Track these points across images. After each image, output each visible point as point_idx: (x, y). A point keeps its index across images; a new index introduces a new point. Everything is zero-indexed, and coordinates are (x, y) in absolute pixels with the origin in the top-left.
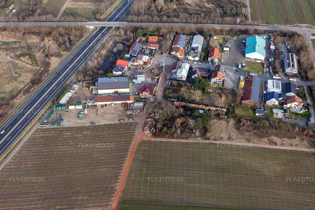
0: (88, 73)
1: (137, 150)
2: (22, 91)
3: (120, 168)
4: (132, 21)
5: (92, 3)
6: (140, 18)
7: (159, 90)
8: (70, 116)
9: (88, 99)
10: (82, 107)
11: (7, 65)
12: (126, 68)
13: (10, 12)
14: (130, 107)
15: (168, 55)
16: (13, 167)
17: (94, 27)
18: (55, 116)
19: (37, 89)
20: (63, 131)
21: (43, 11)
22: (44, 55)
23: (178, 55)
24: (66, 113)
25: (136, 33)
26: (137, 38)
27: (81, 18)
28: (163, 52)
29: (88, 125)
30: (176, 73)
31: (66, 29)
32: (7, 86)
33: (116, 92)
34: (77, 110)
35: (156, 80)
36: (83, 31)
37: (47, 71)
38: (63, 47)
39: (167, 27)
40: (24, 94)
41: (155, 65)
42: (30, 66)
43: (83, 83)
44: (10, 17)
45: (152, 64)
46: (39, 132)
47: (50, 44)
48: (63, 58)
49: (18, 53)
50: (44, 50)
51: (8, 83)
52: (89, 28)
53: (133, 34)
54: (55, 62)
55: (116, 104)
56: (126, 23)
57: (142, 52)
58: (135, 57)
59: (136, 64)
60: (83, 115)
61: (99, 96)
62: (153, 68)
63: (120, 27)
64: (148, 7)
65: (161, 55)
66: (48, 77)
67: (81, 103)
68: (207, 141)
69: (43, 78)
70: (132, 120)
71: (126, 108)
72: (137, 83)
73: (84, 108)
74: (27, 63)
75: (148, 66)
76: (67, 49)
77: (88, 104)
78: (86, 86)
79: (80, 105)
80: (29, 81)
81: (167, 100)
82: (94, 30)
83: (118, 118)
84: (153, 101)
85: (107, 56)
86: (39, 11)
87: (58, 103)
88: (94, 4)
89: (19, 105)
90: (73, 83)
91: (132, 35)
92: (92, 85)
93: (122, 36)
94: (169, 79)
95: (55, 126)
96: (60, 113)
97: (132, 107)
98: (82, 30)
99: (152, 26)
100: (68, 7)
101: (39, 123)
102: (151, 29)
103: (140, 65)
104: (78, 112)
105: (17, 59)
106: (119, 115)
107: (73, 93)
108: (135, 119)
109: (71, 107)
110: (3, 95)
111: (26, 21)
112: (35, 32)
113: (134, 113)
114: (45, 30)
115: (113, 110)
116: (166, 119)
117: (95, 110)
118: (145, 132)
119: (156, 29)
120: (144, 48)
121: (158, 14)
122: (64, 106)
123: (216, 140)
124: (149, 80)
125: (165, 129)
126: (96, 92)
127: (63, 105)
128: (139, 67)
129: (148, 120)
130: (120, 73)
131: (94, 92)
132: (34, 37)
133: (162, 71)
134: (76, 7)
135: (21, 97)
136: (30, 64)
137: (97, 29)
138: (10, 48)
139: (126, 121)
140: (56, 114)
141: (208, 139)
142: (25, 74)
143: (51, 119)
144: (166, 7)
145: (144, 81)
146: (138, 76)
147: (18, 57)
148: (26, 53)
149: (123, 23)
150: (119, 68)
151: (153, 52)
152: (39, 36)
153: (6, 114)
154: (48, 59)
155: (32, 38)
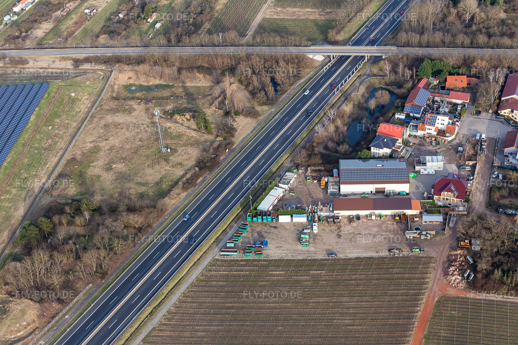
0: (316, 149)
1: (435, 316)
2: (180, 183)
4: (407, 45)
5: (317, 8)
6: (425, 38)
7: (477, 188)
8: (282, 238)
9: (320, 204)
10: (307, 219)
11: (148, 130)
12: (400, 140)
13: (149, 27)
14: (413, 224)
15: (492, 116)
16: (168, 333)
17: (323, 58)
18: (249, 236)
19: (209, 179)
20: (267, 266)
21: (215, 27)
22: (221, 112)
23: (517, 116)
24: (273, 230)
25: (417, 68)
26: (420, 80)
27: (298, 39)
28: (480, 109)
29: (320, 257)
31: (266, 61)
32: (149, 171)
33: (380, 192)
34: (295, 225)
35: (468, 168)
36: (302, 64)
37: (229, 144)
38: (262, 96)
39: (487, 56)
40: (185, 188)
41: (463, 137)
42: (194, 134)
43: (306, 170)
44: (150, 37)
45: (456, 135)
46: (218, 266)
47: (232, 87)
48: (261, 118)
49: (169, 107)
50: (222, 103)
51: (151, 166)
52: (314, 58)
53: (412, 71)
54: (244, 127)
55: (380, 216)
56: (394, 48)
57: (433, 109)
58: (417, 120)
59: (420, 133)
60: (309, 235)
61: (341, 197)
62: (460, 143)
63: (382, 56)
64: (440, 16)
65: (476, 116)
66: (232, 156)
67: (305, 210)
69: (222, 158)
70: (420, 250)
71: (403, 226)
72: (426, 172)
73: (311, 221)
74: (189, 128)
75: (450, 139)
76: (270, 102)
77: (319, 213)
78: (313, 176)
79: (302, 215)
80: (192, 162)
81: (497, 211)
82: (323, 64)
83: (387, 247)
84: (466, 213)
85: (354, 116)
86: (207, 26)
87: (256, 209)
88: (321, 12)
89: (175, 210)
90: (284, 169)
91: (408, 73)
92: (326, 174)
93: (386, 75)
94: (499, 167)
95: (250, 256)
96: (261, 230)
97: (417, 223)
98: (299, 62)
99: (453, 55)
100: (267, 17)
101: (217, 248)
102: (451, 61)
103: (430, 136)
104: (298, 230)
105: (167, 119)
107: (286, 190)
108: (426, 249)
109: (284, 219)
110: (142, 189)
111: (183, 44)
112: (203, 66)
113: (423, 237)
114: (223, 63)
115: (376, 229)
116: (498, 253)
117: (334, 227)
118: (450, 278)
119: (461, 62)
120: (437, 101)
121: (464, 30)
122: (269, 215)
124: (453, 168)
125: (498, 274)
126: (335, 189)
127: (265, 212)
128: (428, 140)
129: (455, 253)
130: (386, 151)
131: (331, 189)
132: (201, 76)
133: (481, 149)
134: (282, 17)
135: (178, 194)
136: (194, 130)
137: (330, 61)
138: (153, 98)
139: (406, 252)
140: (252, 232)
142: (184, 148)
143: (241, 240)
144: (483, 15)
145: (442, 169)
146: (428, 158)
147: (169, 115)
148: (185, 108)
149: (387, 48)
150: (385, 140)
151: (459, 108)
152: (210, 74)
153: (149, 226)
154: (229, 121)
155: (195, 78)
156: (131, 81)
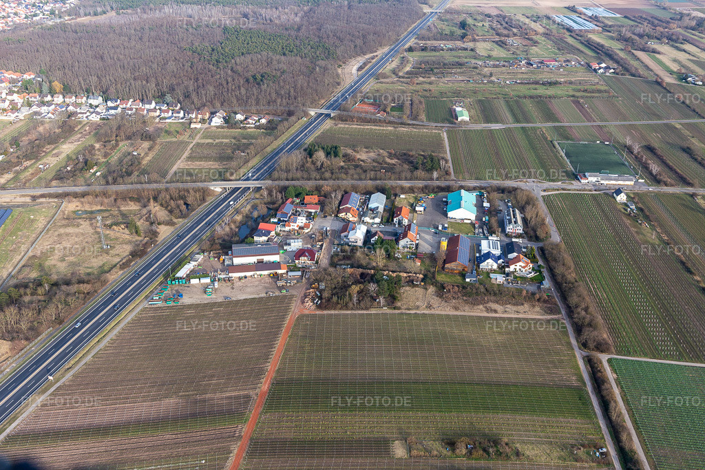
0: (217, 241)
1: (295, 325)
2: (118, 265)
3: (272, 346)
4: (279, 179)
5: (217, 162)
7: (323, 257)
8: (193, 292)
9: (219, 271)
10: (211, 280)
11: (92, 236)
12: (274, 232)
13: (91, 175)
14: (282, 278)
15: (334, 218)
16: (112, 351)
17: (221, 190)
18: (170, 292)
20: (182, 309)
22: (148, 223)
23: (350, 217)
24: (186, 288)
25: (285, 192)
26: (287, 200)
28: (327, 214)
29: (220, 300)
30: (346, 236)
31: (180, 191)
32: (94, 260)
33: (260, 261)
34: (202, 284)
35: (318, 246)
36: (206, 193)
37: (154, 241)
38: (178, 213)
39: (331, 185)
40: (121, 269)
41: (315, 230)
42: (127, 237)
43: (210, 253)
44: (92, 180)
45: (311, 229)
46: (148, 311)
47: (156, 209)
48: (177, 226)
49: (108, 222)
50: (148, 217)
51: (96, 257)
52: (215, 189)
53: (282, 194)
54: (165, 232)
55: (260, 275)
56: (270, 182)
58: (285, 221)
59: (287, 229)
60: (212, 289)
61: (234, 266)
62: (313, 233)
63: (262, 187)
64: (301, 163)
65: (324, 219)
66: (156, 248)
67: (209, 275)
68: (397, 311)
69: (149, 250)
70: (286, 291)
71: (275, 279)
72: (291, 250)
73: (213, 281)
74: (123, 233)
75: (306, 231)
76: (183, 216)
77: (218, 276)
78: (214, 256)
79: (207, 278)
80: (127, 253)
81: (335, 267)
82: (221, 193)
83: (265, 291)
84: (316, 270)
85: (243, 222)
86: (136, 173)
87: (174, 276)
88: (219, 164)
89: (114, 281)
90: (194, 254)
91: (279, 196)
92: (223, 254)
93: (264, 198)
94: (338, 245)
95: (170, 304)
96: (178, 289)
97: (284, 277)
99: (309, 185)
100: (181, 167)
101: (146, 301)
102: (308, 188)
103: (294, 230)
104: (204, 287)
105: (107, 229)
106: (265, 287)
107: (195, 265)
108: (290, 291)
109: (194, 281)
110: (90, 270)
111: (118, 183)
112: (133, 197)
113: (288, 285)
114: (149, 194)
115: (257, 283)
116: (335, 288)
117: (229, 284)
118: (305, 304)
119: (314, 188)
120: (298, 211)
121: (317, 171)
122: (184, 280)
123: (409, 309)
124: (308, 246)
125: (335, 299)
126: (230, 262)
127: (181, 278)
128: (292, 232)
129: (309, 291)
130: (264, 239)
131: (227, 263)
132: (132, 203)
133: (327, 235)
134: (192, 167)
135: (117, 272)
136: (128, 234)
137: (226, 191)
139: (277, 293)
140: (172, 290)
141: (399, 308)
142: (120, 245)
143: (164, 295)
144: (329, 162)
145: (301, 247)
146: (292, 241)
147: (108, 226)
148: (121, 222)
149: (266, 182)
150: (264, 232)
151: (313, 214)
152: (139, 202)
153: (96, 291)
154: (154, 227)
155: (128, 205)
156: (79, 208)
